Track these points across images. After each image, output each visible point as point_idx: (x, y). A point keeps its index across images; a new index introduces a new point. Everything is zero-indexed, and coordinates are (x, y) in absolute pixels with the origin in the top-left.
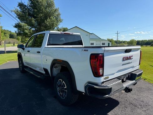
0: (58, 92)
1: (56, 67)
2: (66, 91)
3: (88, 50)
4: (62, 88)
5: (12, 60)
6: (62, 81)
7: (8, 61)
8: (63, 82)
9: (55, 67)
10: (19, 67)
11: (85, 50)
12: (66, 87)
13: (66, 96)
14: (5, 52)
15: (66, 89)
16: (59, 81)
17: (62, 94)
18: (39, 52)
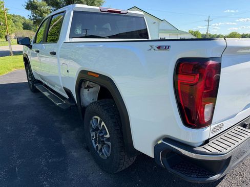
0: (93, 141)
1: (88, 87)
2: (109, 143)
3: (171, 48)
4: (101, 135)
5: (21, 67)
6: (101, 122)
7: (13, 70)
8: (103, 123)
9: (85, 88)
10: (27, 81)
11: (159, 48)
12: (108, 136)
13: (109, 154)
14: (12, 53)
15: (108, 139)
16: (94, 120)
17: (101, 149)
18: (54, 53)
